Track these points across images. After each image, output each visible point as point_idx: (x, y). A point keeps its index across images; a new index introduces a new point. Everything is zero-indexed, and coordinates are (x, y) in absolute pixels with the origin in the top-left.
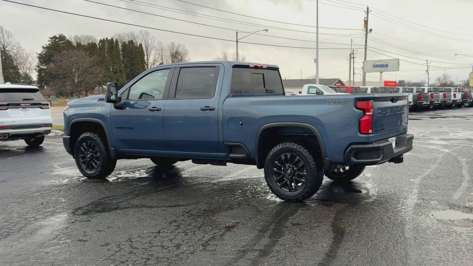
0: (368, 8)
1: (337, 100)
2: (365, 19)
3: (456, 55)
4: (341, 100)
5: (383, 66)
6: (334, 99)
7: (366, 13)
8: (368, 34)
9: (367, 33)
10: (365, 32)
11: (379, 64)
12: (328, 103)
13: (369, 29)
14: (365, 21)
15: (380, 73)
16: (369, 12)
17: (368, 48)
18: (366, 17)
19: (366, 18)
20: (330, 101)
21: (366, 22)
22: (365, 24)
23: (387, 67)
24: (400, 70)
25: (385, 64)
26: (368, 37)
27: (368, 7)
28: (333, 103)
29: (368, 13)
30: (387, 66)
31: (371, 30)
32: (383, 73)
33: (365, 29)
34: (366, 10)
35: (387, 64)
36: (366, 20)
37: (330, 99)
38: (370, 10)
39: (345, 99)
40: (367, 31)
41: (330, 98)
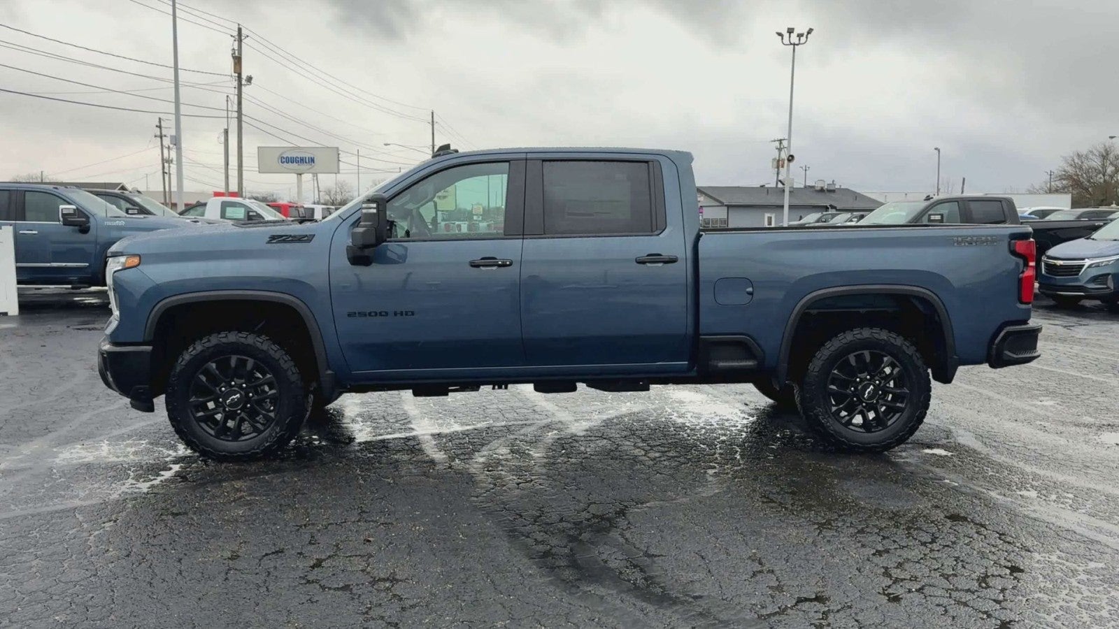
0: (240, 30)
1: (975, 238)
2: (234, 53)
3: (386, 145)
4: (983, 238)
5: (302, 160)
6: (970, 236)
7: (235, 40)
8: (243, 87)
9: (240, 85)
10: (237, 82)
11: (295, 157)
12: (956, 244)
13: (244, 76)
14: (234, 58)
15: (296, 175)
16: (243, 38)
17: (244, 118)
18: (236, 48)
19: (237, 52)
20: (960, 239)
21: (238, 60)
22: (235, 64)
23: (313, 164)
24: (341, 171)
25: (307, 155)
26: (243, 95)
27: (240, 26)
28: (967, 244)
29: (240, 41)
30: (312, 160)
31: (249, 79)
32: (302, 175)
33: (237, 75)
34: (235, 34)
35: (312, 156)
36: (237, 54)
37: (960, 237)
38: (244, 32)
39: (991, 236)
40: (241, 81)
41: (961, 234)
